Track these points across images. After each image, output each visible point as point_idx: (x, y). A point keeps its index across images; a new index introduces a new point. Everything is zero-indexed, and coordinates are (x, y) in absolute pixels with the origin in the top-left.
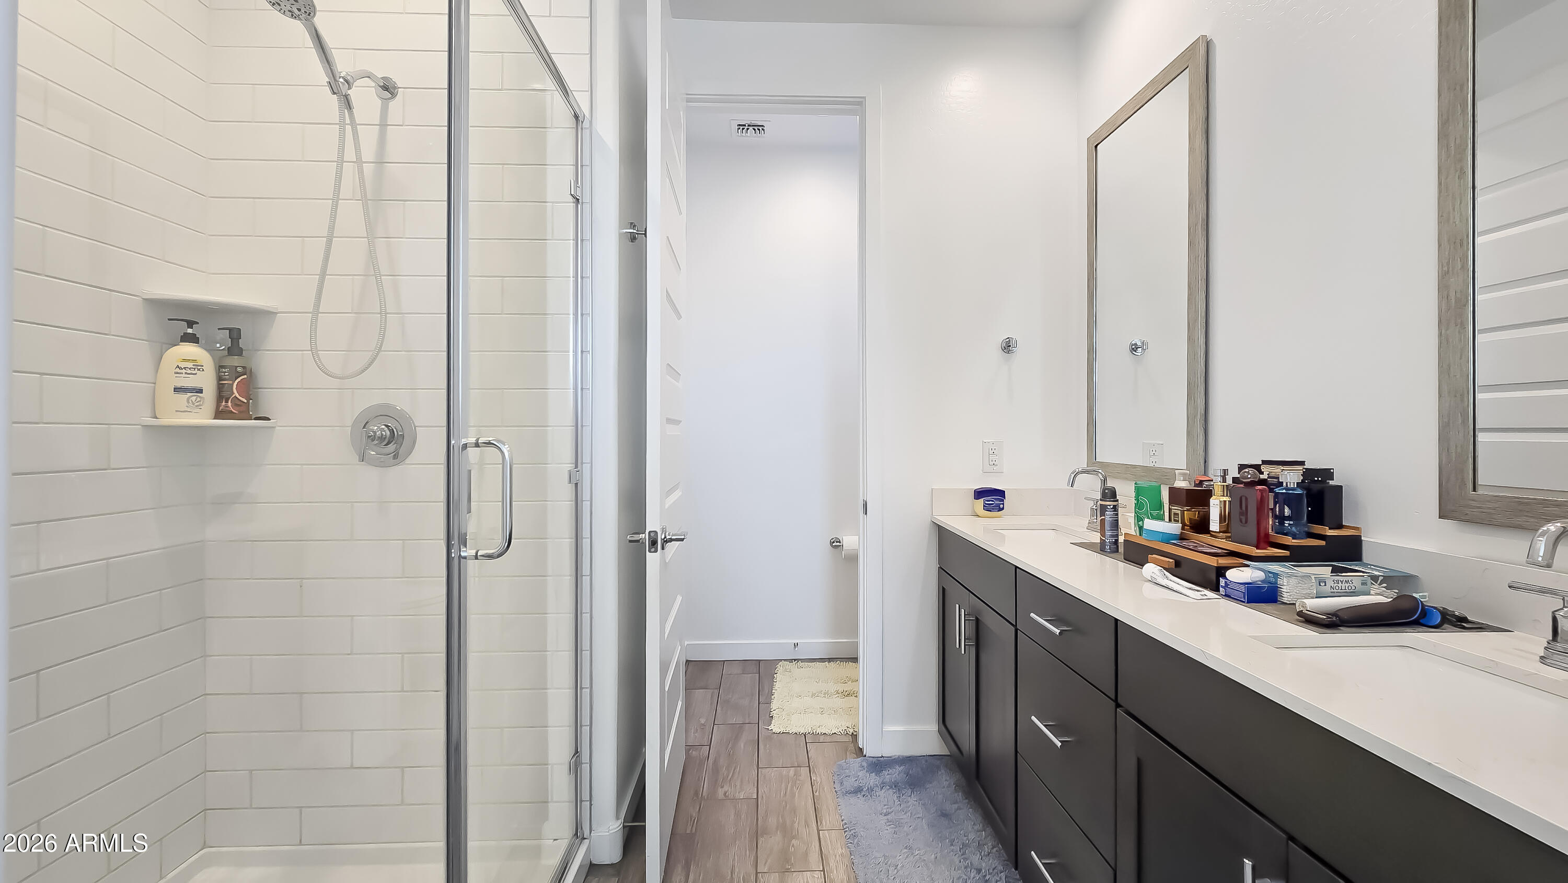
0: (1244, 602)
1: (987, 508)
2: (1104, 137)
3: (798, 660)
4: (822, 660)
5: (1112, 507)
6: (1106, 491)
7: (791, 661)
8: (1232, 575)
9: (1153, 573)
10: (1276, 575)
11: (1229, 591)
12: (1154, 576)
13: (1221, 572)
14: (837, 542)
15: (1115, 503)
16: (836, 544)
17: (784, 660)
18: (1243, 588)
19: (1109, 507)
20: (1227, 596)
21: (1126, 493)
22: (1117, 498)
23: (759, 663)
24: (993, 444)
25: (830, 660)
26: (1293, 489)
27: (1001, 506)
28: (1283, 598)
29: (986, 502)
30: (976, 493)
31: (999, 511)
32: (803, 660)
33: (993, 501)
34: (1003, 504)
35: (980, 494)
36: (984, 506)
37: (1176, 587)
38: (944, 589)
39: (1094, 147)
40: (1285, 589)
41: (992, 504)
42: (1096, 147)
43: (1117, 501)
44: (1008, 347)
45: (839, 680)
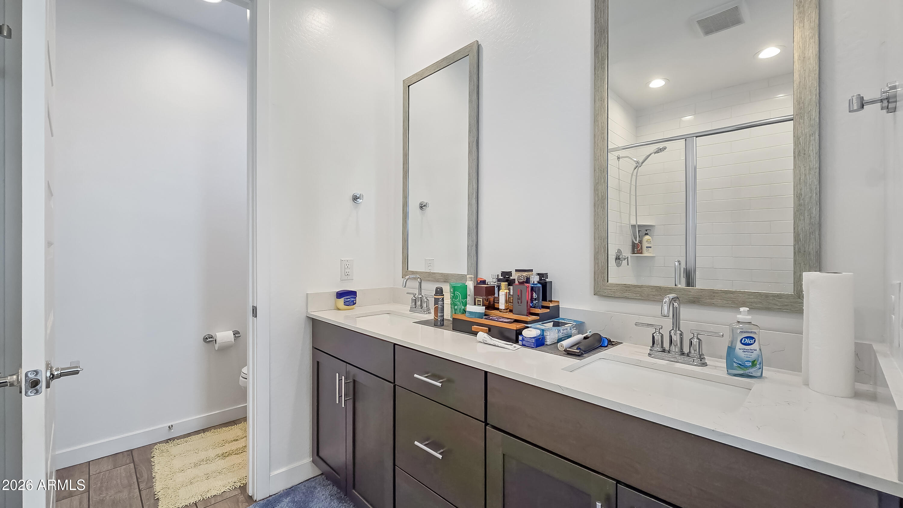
0: (534, 348)
1: (346, 304)
2: (415, 82)
3: (173, 439)
4: (197, 432)
5: (441, 299)
6: (438, 290)
7: (167, 441)
8: (525, 333)
9: (484, 337)
10: (543, 331)
11: (524, 342)
12: (485, 339)
13: (519, 332)
14: (210, 338)
15: (443, 297)
16: (209, 340)
17: (160, 443)
18: (533, 340)
19: (440, 299)
20: (523, 345)
21: (447, 289)
22: (444, 293)
23: (132, 452)
24: (347, 261)
25: (204, 431)
26: (536, 284)
27: (355, 302)
28: (547, 342)
29: (346, 300)
30: (338, 295)
31: (353, 305)
32: (178, 438)
33: (350, 299)
34: (356, 300)
35: (340, 295)
36: (344, 303)
37: (500, 345)
38: (318, 362)
39: (408, 86)
40: (548, 337)
41: (350, 301)
42: (409, 86)
43: (443, 295)
44: (355, 198)
45: (216, 445)
